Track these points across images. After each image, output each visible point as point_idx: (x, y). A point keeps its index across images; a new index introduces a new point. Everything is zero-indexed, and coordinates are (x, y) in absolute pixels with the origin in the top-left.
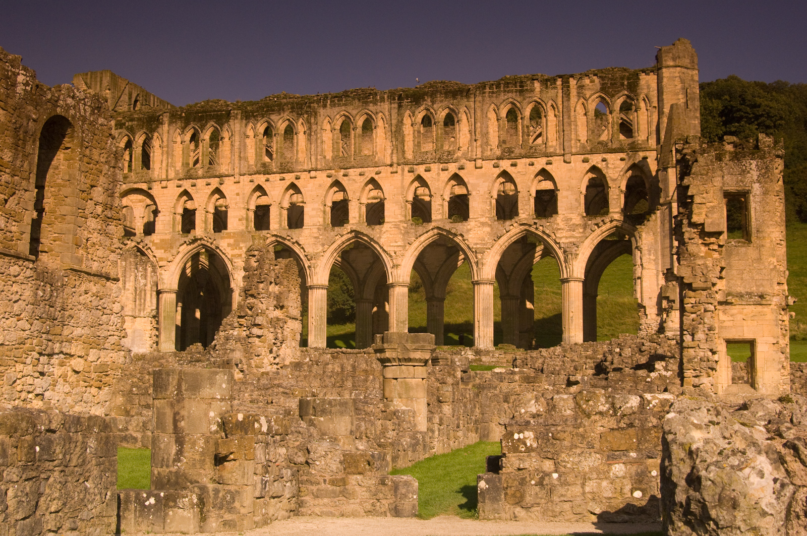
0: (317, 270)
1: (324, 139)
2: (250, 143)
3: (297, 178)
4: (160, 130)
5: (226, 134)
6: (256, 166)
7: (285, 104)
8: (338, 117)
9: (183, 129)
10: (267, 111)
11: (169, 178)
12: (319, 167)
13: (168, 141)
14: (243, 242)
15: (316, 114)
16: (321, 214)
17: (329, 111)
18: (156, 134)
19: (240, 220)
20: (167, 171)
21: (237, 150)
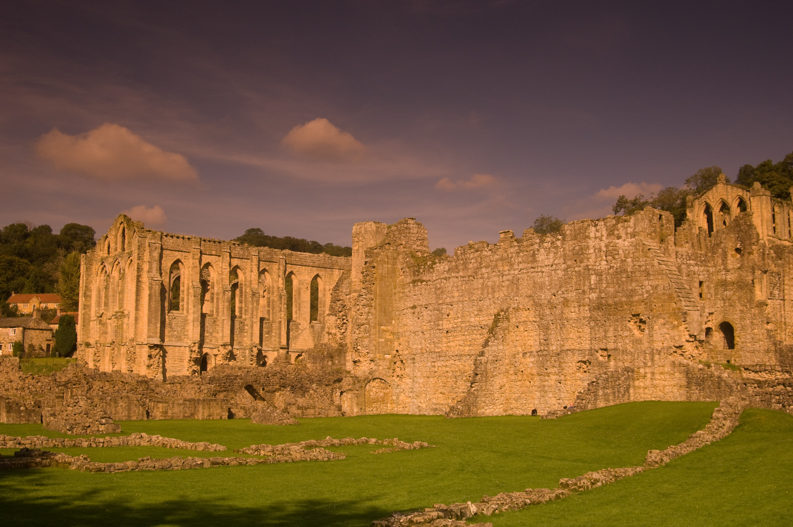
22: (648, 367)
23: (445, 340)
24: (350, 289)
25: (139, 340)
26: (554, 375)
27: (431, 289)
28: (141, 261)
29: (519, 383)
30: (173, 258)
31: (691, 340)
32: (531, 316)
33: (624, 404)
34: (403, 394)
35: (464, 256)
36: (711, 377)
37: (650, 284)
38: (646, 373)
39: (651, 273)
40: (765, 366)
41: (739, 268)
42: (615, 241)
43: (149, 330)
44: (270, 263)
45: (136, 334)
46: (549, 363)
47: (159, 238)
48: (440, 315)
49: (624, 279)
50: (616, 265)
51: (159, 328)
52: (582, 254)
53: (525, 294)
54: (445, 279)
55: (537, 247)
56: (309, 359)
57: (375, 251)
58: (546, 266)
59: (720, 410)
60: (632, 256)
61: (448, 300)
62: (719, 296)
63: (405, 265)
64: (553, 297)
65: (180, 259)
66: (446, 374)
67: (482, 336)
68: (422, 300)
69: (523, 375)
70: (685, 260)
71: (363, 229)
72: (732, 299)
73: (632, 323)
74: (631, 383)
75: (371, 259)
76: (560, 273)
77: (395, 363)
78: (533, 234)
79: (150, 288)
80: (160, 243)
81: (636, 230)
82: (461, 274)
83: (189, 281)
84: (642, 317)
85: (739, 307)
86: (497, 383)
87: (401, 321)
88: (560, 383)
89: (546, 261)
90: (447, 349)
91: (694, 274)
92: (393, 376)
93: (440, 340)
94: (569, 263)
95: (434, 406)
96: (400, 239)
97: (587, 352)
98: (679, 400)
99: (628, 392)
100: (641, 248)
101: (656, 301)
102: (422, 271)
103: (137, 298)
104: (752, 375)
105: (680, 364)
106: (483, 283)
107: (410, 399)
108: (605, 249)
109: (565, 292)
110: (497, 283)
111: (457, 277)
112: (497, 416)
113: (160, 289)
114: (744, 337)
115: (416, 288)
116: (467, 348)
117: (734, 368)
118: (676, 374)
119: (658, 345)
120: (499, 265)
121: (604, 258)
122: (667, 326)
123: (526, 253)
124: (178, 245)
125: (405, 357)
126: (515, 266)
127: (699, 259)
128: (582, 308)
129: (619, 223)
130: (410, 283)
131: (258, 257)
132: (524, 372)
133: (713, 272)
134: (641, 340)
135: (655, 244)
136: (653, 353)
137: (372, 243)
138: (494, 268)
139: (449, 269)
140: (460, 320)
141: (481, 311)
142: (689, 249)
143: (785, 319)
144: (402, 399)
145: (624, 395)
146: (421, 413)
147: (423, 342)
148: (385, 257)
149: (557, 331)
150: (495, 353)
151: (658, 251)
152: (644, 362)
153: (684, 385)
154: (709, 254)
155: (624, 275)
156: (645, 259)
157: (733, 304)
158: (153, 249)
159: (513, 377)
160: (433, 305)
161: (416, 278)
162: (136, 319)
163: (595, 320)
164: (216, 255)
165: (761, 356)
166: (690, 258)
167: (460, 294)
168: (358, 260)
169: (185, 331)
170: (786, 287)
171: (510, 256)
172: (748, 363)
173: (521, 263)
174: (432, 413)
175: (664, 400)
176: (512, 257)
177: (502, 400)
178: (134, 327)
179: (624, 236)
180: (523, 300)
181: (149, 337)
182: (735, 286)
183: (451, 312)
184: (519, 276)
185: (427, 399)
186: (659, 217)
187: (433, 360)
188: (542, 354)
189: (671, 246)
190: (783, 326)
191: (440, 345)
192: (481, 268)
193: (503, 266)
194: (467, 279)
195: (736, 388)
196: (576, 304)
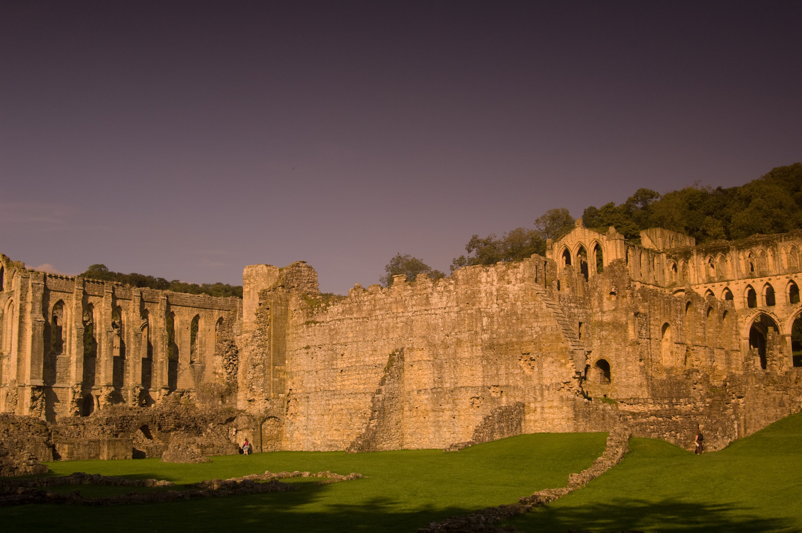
0: (785, 327)
1: (782, 258)
2: (742, 262)
3: (770, 280)
4: (692, 258)
5: (728, 259)
6: (746, 274)
7: (759, 241)
8: (789, 246)
9: (705, 257)
10: (749, 245)
11: (700, 283)
12: (781, 273)
13: (697, 264)
14: (743, 314)
15: (777, 246)
16: (785, 298)
17: (783, 243)
18: (690, 261)
19: (740, 303)
20: (698, 280)
21: (735, 267)
22: (538, 402)
23: (339, 379)
24: (241, 330)
25: (21, 381)
26: (448, 411)
27: (325, 330)
28: (24, 301)
29: (414, 419)
30: (55, 298)
31: (577, 376)
32: (425, 355)
33: (517, 436)
34: (297, 432)
35: (358, 299)
36: (596, 410)
37: (539, 325)
38: (536, 407)
39: (539, 315)
40: (639, 399)
41: (614, 310)
42: (505, 285)
43: (32, 372)
44: (151, 304)
45: (18, 375)
46: (443, 399)
47: (42, 278)
48: (334, 355)
49: (514, 321)
50: (507, 308)
51: (42, 370)
52: (474, 297)
53: (419, 335)
54: (340, 320)
55: (431, 291)
56: (198, 399)
57: (269, 293)
58: (440, 308)
59: (612, 439)
60: (521, 299)
61: (342, 341)
62: (596, 336)
63: (298, 307)
64: (447, 337)
65: (63, 299)
66: (340, 412)
67: (376, 375)
68: (316, 340)
69: (417, 411)
70: (567, 303)
71: (254, 272)
72: (608, 338)
73: (522, 362)
74: (523, 416)
75: (265, 301)
76: (453, 315)
77: (289, 401)
78: (426, 279)
79: (34, 329)
80: (43, 283)
81: (525, 276)
82: (355, 315)
83: (71, 321)
84: (532, 356)
85: (614, 345)
86: (394, 419)
87: (294, 360)
88: (454, 418)
89: (440, 304)
90: (342, 387)
91: (575, 316)
92: (287, 414)
93: (335, 379)
94: (461, 306)
95: (329, 443)
96: (292, 281)
97: (480, 389)
98: (567, 431)
99: (520, 425)
100: (530, 293)
101: (544, 341)
102: (315, 313)
103: (19, 339)
104: (628, 408)
105: (568, 399)
106: (377, 325)
107: (304, 436)
108: (496, 294)
109: (458, 333)
110: (392, 324)
111: (351, 319)
112: (394, 450)
113: (43, 329)
114: (619, 373)
115: (310, 329)
116: (362, 387)
117: (611, 402)
118: (564, 408)
119: (547, 382)
120: (393, 307)
121: (495, 301)
122: (554, 364)
123: (420, 296)
124: (61, 286)
125: (299, 396)
126: (409, 308)
127: (578, 302)
128: (474, 348)
129: (509, 269)
130: (303, 324)
131: (140, 297)
132: (419, 408)
133: (590, 314)
134: (531, 377)
135: (541, 289)
136: (543, 389)
137: (265, 285)
138: (388, 311)
139: (343, 311)
140: (354, 360)
141: (376, 351)
142: (570, 292)
143: (651, 356)
144: (296, 436)
145: (516, 428)
146: (316, 450)
147: (318, 380)
148: (279, 299)
149: (450, 370)
150: (392, 391)
151: (546, 296)
152: (534, 397)
153: (572, 418)
154: (587, 298)
155: (515, 318)
156: (534, 302)
157: (609, 343)
158: (36, 289)
159: (408, 414)
160: (327, 345)
161: (310, 319)
162: (19, 360)
163: (487, 359)
164: (99, 296)
165: (635, 390)
166: (570, 301)
167: (355, 335)
168: (249, 301)
169: (67, 373)
170: (652, 327)
171: (404, 299)
172: (623, 396)
173: (415, 305)
174: (327, 450)
175: (553, 432)
176: (406, 300)
177: (398, 435)
178: (16, 369)
179: (513, 281)
180: (417, 341)
181: (32, 378)
182: (610, 326)
183: (345, 352)
184: (413, 318)
185: (322, 436)
186: (544, 263)
187: (327, 398)
188: (436, 391)
189: (555, 291)
190: (650, 362)
191: (334, 384)
192: (375, 310)
193: (397, 308)
194: (361, 320)
195: (619, 420)
196: (469, 344)
